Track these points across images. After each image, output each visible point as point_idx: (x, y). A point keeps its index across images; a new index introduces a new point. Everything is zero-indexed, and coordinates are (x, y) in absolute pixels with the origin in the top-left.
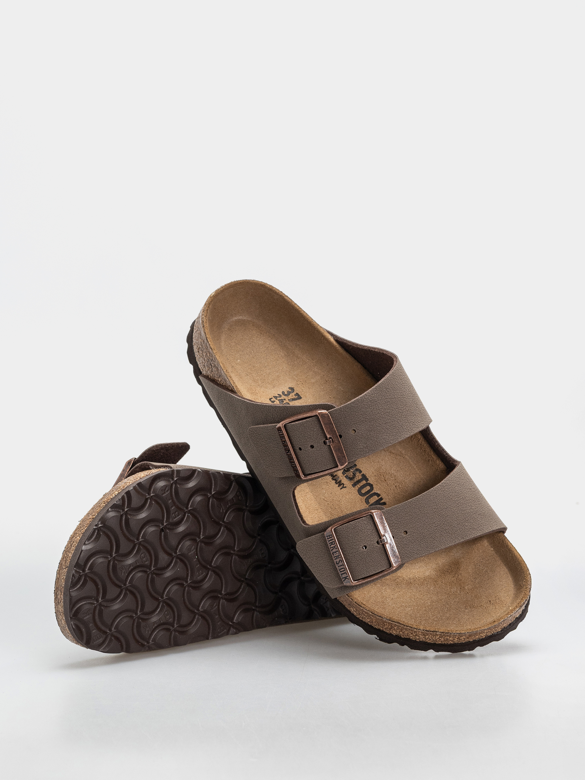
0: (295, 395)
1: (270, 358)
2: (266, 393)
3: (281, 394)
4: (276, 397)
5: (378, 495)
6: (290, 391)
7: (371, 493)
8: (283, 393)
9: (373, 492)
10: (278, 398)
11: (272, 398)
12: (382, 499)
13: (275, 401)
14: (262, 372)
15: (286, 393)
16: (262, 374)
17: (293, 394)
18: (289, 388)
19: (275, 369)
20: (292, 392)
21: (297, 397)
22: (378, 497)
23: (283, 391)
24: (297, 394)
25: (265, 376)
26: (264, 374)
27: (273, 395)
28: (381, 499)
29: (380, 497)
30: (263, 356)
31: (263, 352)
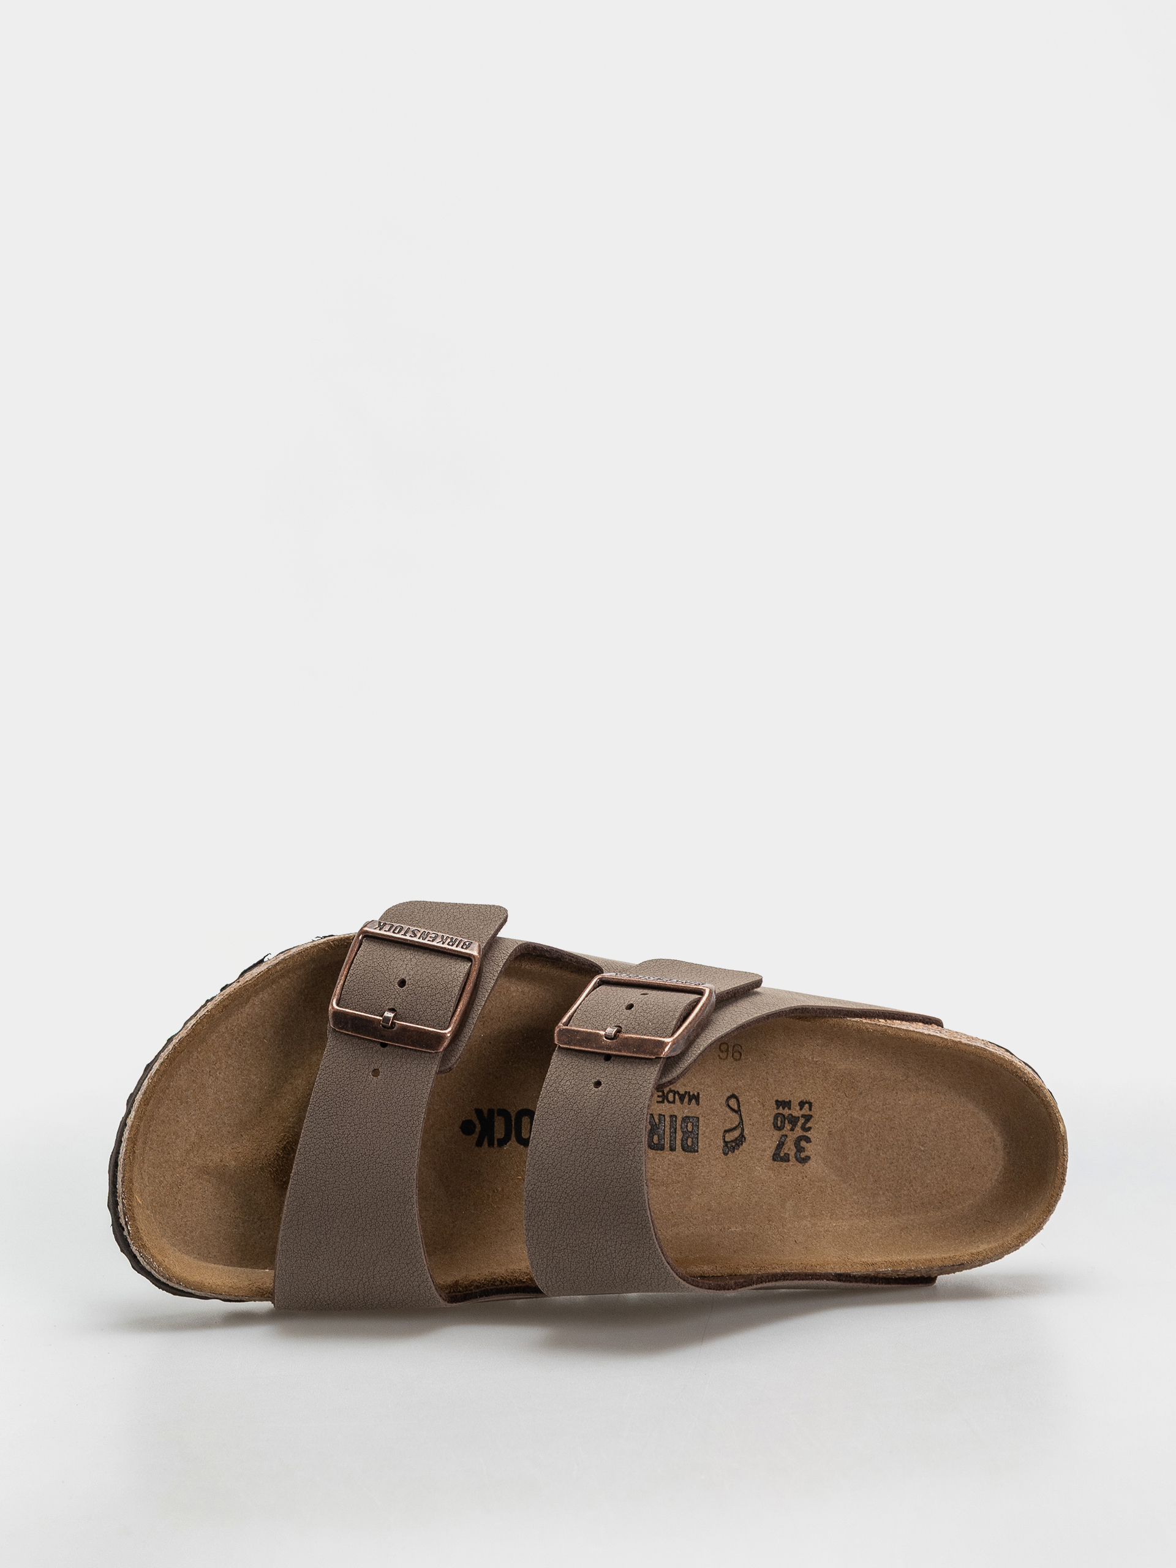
0: (789, 1154)
1: (889, 1172)
2: (828, 1109)
3: (808, 1134)
4: (808, 1118)
5: (502, 1142)
6: (803, 1155)
7: (513, 1133)
8: (808, 1140)
9: (513, 1138)
10: (802, 1121)
11: (810, 1110)
12: (489, 1146)
13: (801, 1109)
14: (873, 1134)
15: (803, 1144)
16: (868, 1131)
17: (792, 1154)
18: (809, 1158)
19: (863, 1163)
20: (798, 1156)
21: (782, 1155)
22: (498, 1140)
23: (811, 1142)
24: (786, 1159)
25: (861, 1133)
26: (865, 1136)
27: (816, 1117)
28: (491, 1144)
29: (496, 1142)
30: (900, 1160)
31: (908, 1166)
